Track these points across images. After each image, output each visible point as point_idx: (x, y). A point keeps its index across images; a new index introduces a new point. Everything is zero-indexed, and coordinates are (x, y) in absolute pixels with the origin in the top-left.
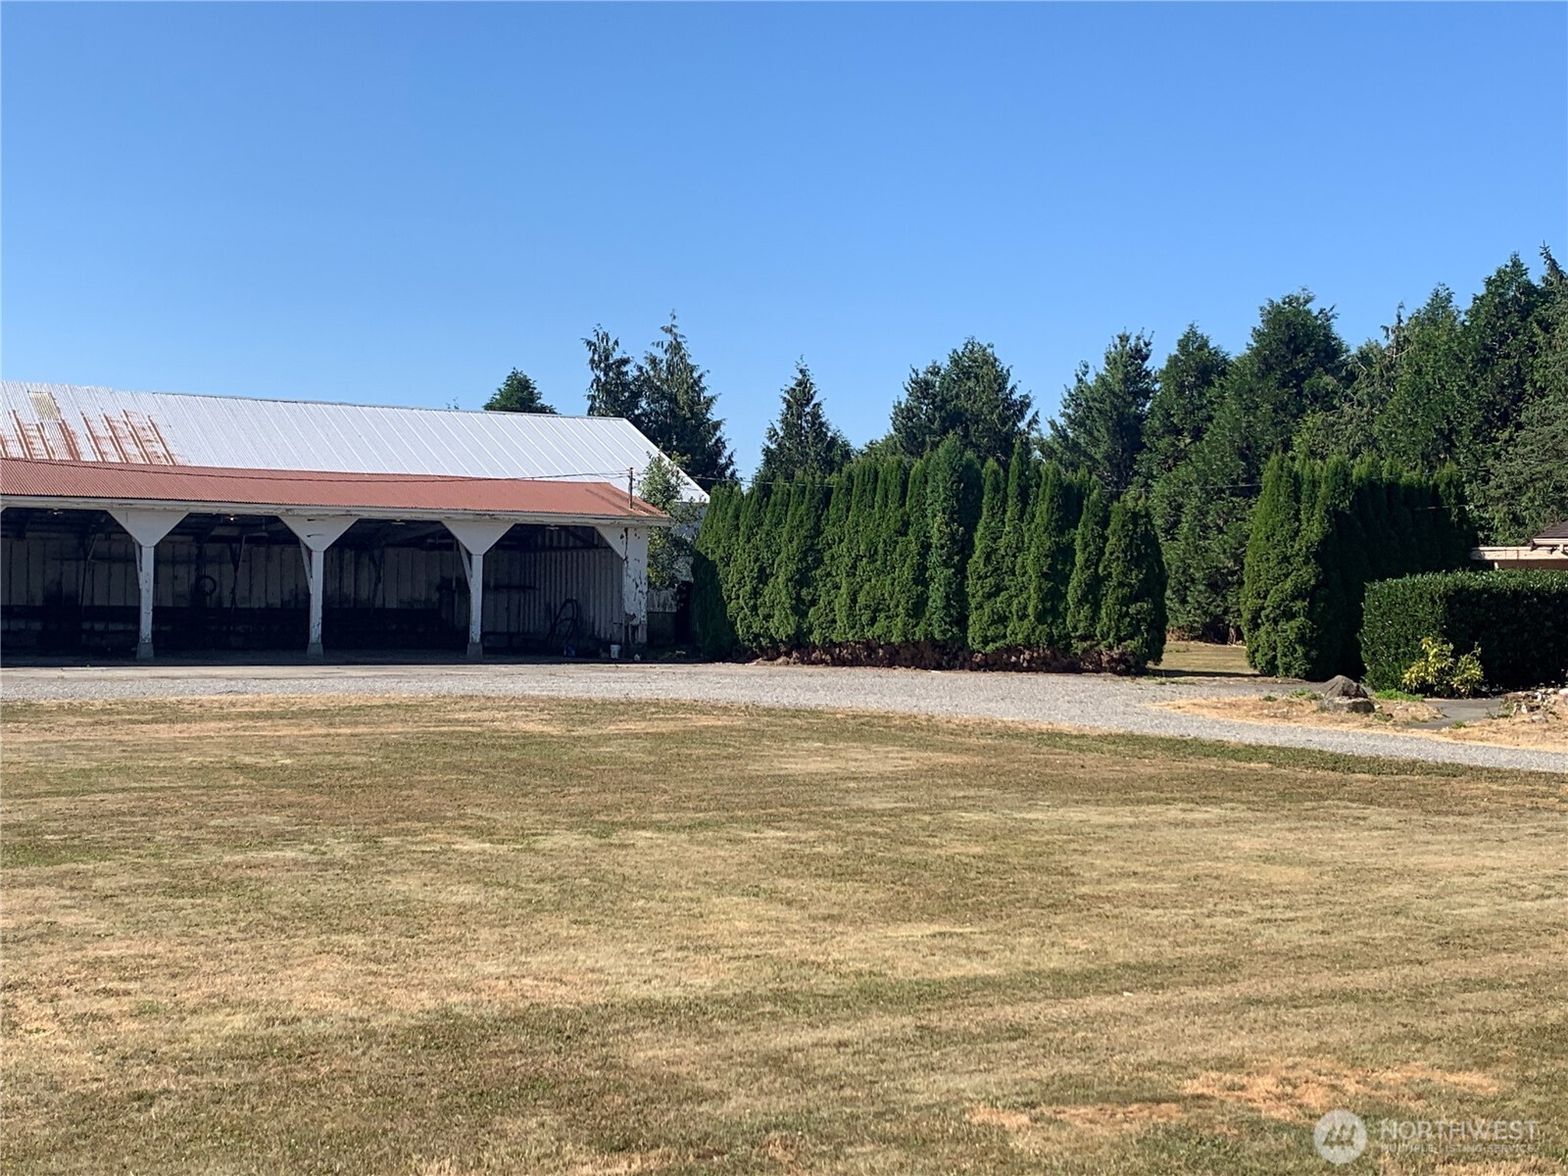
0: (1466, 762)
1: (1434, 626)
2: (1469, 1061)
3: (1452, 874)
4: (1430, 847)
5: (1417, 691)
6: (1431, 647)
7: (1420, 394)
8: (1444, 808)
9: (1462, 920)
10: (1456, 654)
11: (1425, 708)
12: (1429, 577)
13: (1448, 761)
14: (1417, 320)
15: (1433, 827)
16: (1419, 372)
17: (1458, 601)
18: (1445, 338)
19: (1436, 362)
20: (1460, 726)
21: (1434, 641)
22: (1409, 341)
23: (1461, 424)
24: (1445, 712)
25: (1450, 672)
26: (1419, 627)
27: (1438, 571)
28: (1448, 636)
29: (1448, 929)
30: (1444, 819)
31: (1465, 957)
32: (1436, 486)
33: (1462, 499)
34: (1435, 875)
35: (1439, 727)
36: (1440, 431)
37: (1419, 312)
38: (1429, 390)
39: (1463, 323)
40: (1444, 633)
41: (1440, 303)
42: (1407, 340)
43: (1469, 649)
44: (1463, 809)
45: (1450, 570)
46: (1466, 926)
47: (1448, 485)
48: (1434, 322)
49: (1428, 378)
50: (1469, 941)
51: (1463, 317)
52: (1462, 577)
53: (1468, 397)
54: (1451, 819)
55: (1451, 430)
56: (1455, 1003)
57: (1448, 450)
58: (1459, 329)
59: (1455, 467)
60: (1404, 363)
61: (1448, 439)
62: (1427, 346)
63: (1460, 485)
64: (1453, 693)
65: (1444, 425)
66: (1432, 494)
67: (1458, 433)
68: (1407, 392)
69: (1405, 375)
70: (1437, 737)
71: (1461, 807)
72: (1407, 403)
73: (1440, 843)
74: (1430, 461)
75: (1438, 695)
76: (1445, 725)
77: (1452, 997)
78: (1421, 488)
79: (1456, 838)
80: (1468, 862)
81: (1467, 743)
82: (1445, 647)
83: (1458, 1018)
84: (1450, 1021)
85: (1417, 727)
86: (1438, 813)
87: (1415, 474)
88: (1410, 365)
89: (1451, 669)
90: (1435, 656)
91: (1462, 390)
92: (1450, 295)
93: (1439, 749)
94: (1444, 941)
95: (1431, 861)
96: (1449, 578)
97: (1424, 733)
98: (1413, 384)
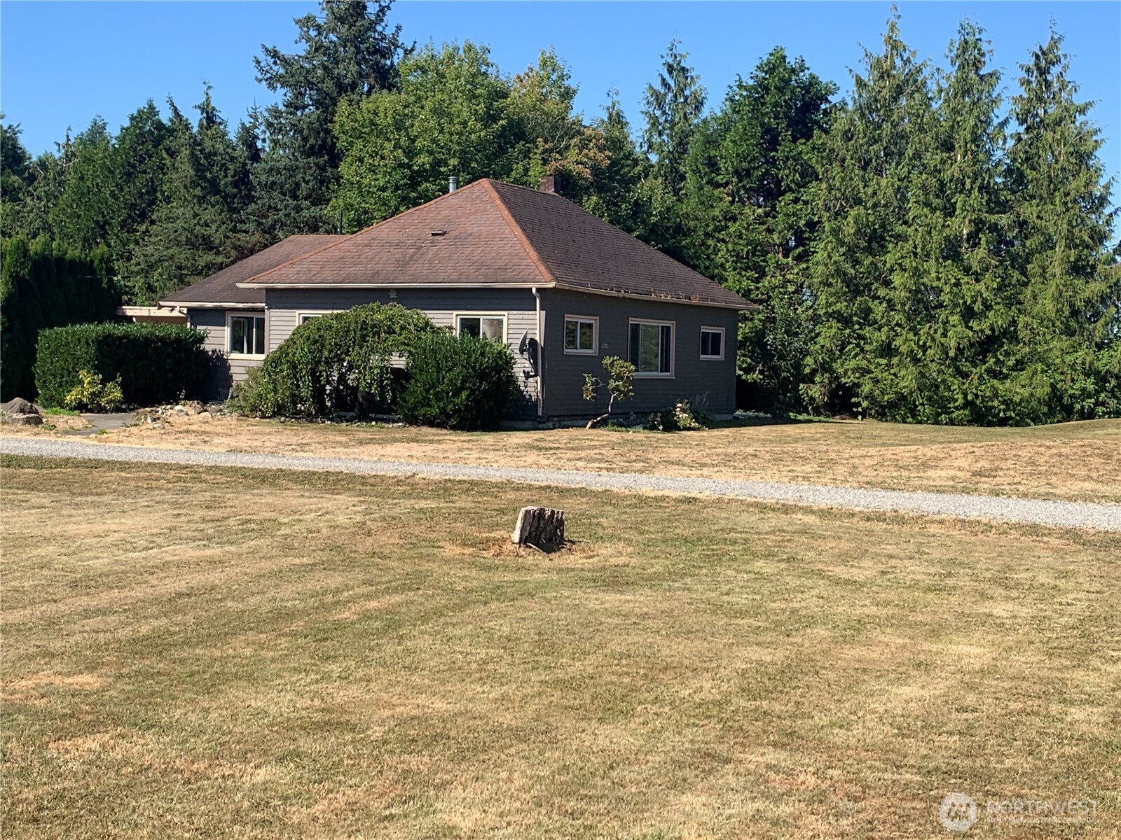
0: (106, 458)
1: (89, 362)
2: (82, 667)
3: (86, 537)
4: (72, 519)
5: (75, 408)
6: (86, 376)
7: (83, 194)
8: (85, 491)
9: (90, 567)
10: (104, 382)
11: (80, 421)
12: (85, 326)
13: (92, 457)
14: (81, 141)
15: (76, 504)
16: (82, 178)
17: (105, 343)
18: (100, 155)
19: (94, 172)
20: (103, 432)
21: (88, 372)
22: (75, 155)
23: (112, 218)
24: (94, 423)
25: (99, 394)
26: (77, 364)
27: (92, 322)
28: (98, 369)
29: (78, 576)
30: (84, 499)
31: (87, 594)
32: (92, 262)
33: (111, 272)
34: (73, 538)
35: (88, 434)
36: (97, 222)
37: (82, 134)
38: (89, 192)
39: (113, 146)
40: (96, 367)
41: (98, 130)
42: (73, 154)
43: (113, 379)
44: (99, 490)
45: (100, 322)
46: (91, 573)
47: (101, 260)
48: (93, 142)
49: (89, 183)
50: (93, 583)
51: (114, 141)
52: (109, 327)
53: (117, 199)
54: (89, 499)
55: (106, 222)
56: (77, 627)
57: (103, 236)
58: (111, 149)
59: (106, 248)
60: (71, 170)
61: (103, 228)
62: (88, 160)
63: (109, 261)
64: (101, 410)
65: (100, 218)
66: (88, 267)
67: (110, 224)
68: (73, 192)
69: (72, 179)
70: (86, 441)
71: (98, 490)
72: (73, 201)
73: (80, 515)
74: (88, 243)
75: (91, 411)
76: (93, 432)
77: (75, 623)
78: (81, 262)
79: (92, 511)
80: (99, 528)
81: (108, 444)
82: (96, 377)
83: (78, 638)
84: (72, 640)
85: (73, 434)
86: (81, 494)
87: (77, 253)
88: (75, 172)
89: (100, 392)
90: (89, 383)
91: (113, 194)
92: (105, 124)
93: (87, 449)
94: (74, 585)
95: (71, 529)
96: (100, 328)
97: (77, 438)
98: (78, 187)
